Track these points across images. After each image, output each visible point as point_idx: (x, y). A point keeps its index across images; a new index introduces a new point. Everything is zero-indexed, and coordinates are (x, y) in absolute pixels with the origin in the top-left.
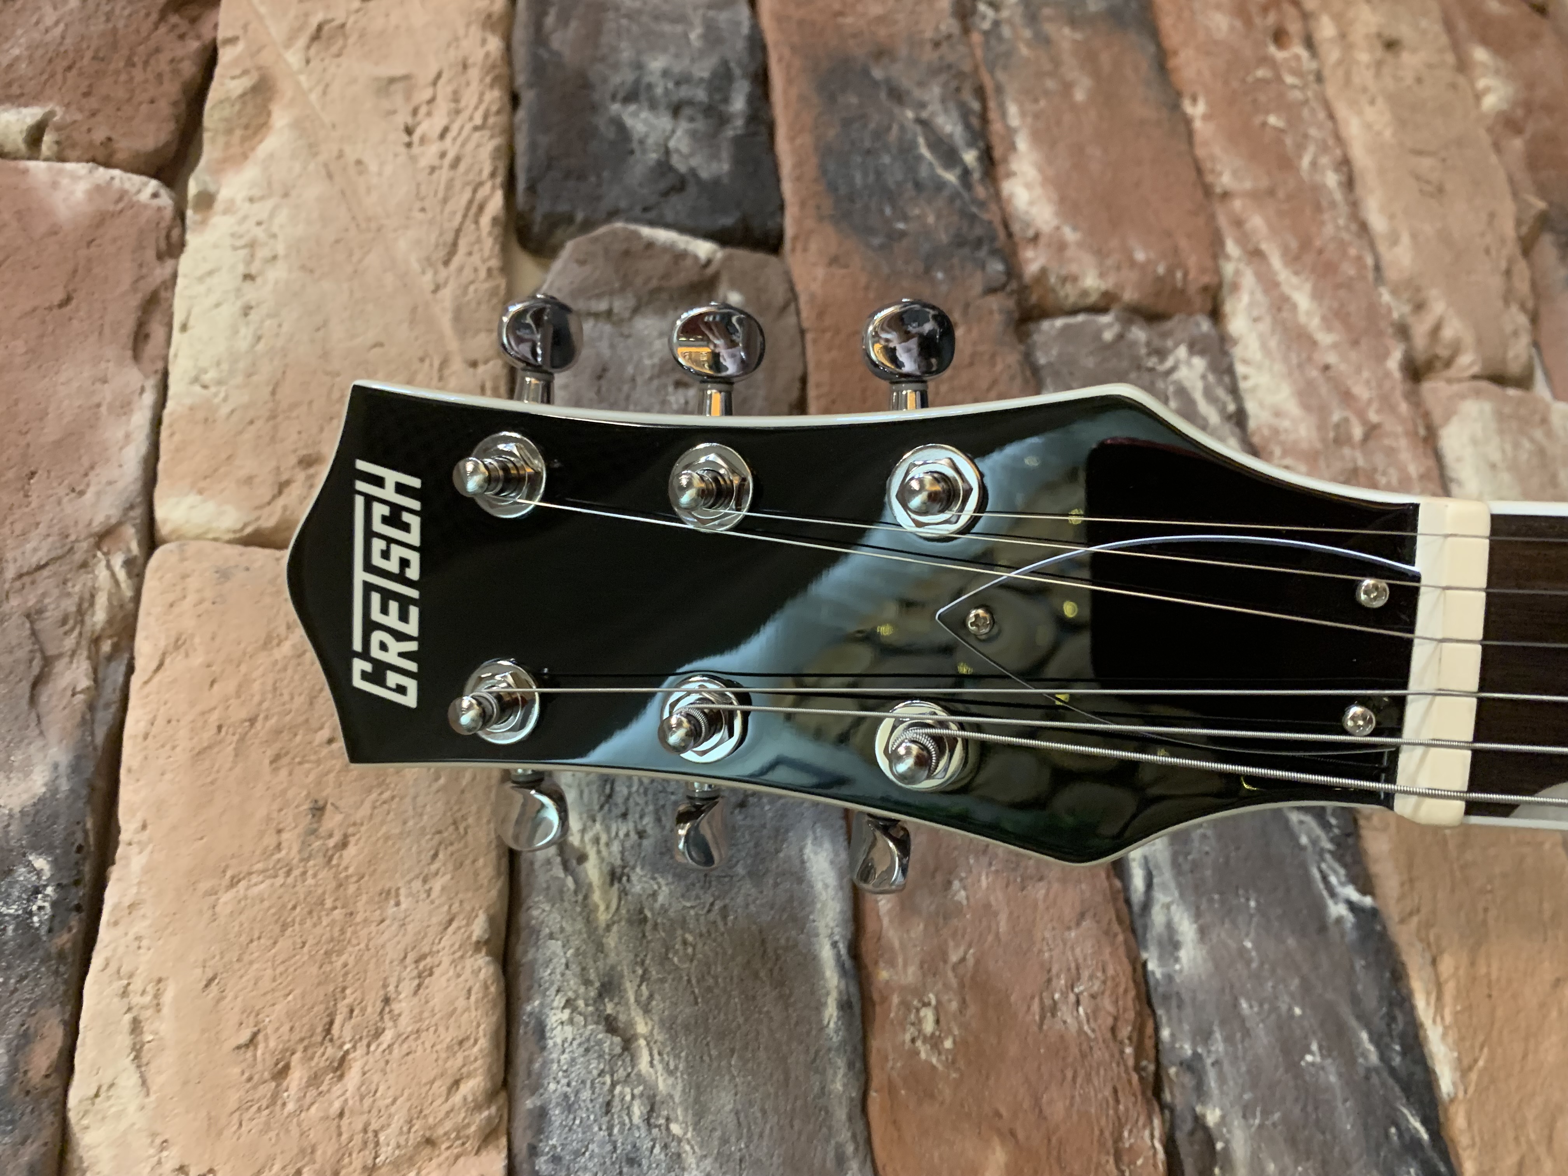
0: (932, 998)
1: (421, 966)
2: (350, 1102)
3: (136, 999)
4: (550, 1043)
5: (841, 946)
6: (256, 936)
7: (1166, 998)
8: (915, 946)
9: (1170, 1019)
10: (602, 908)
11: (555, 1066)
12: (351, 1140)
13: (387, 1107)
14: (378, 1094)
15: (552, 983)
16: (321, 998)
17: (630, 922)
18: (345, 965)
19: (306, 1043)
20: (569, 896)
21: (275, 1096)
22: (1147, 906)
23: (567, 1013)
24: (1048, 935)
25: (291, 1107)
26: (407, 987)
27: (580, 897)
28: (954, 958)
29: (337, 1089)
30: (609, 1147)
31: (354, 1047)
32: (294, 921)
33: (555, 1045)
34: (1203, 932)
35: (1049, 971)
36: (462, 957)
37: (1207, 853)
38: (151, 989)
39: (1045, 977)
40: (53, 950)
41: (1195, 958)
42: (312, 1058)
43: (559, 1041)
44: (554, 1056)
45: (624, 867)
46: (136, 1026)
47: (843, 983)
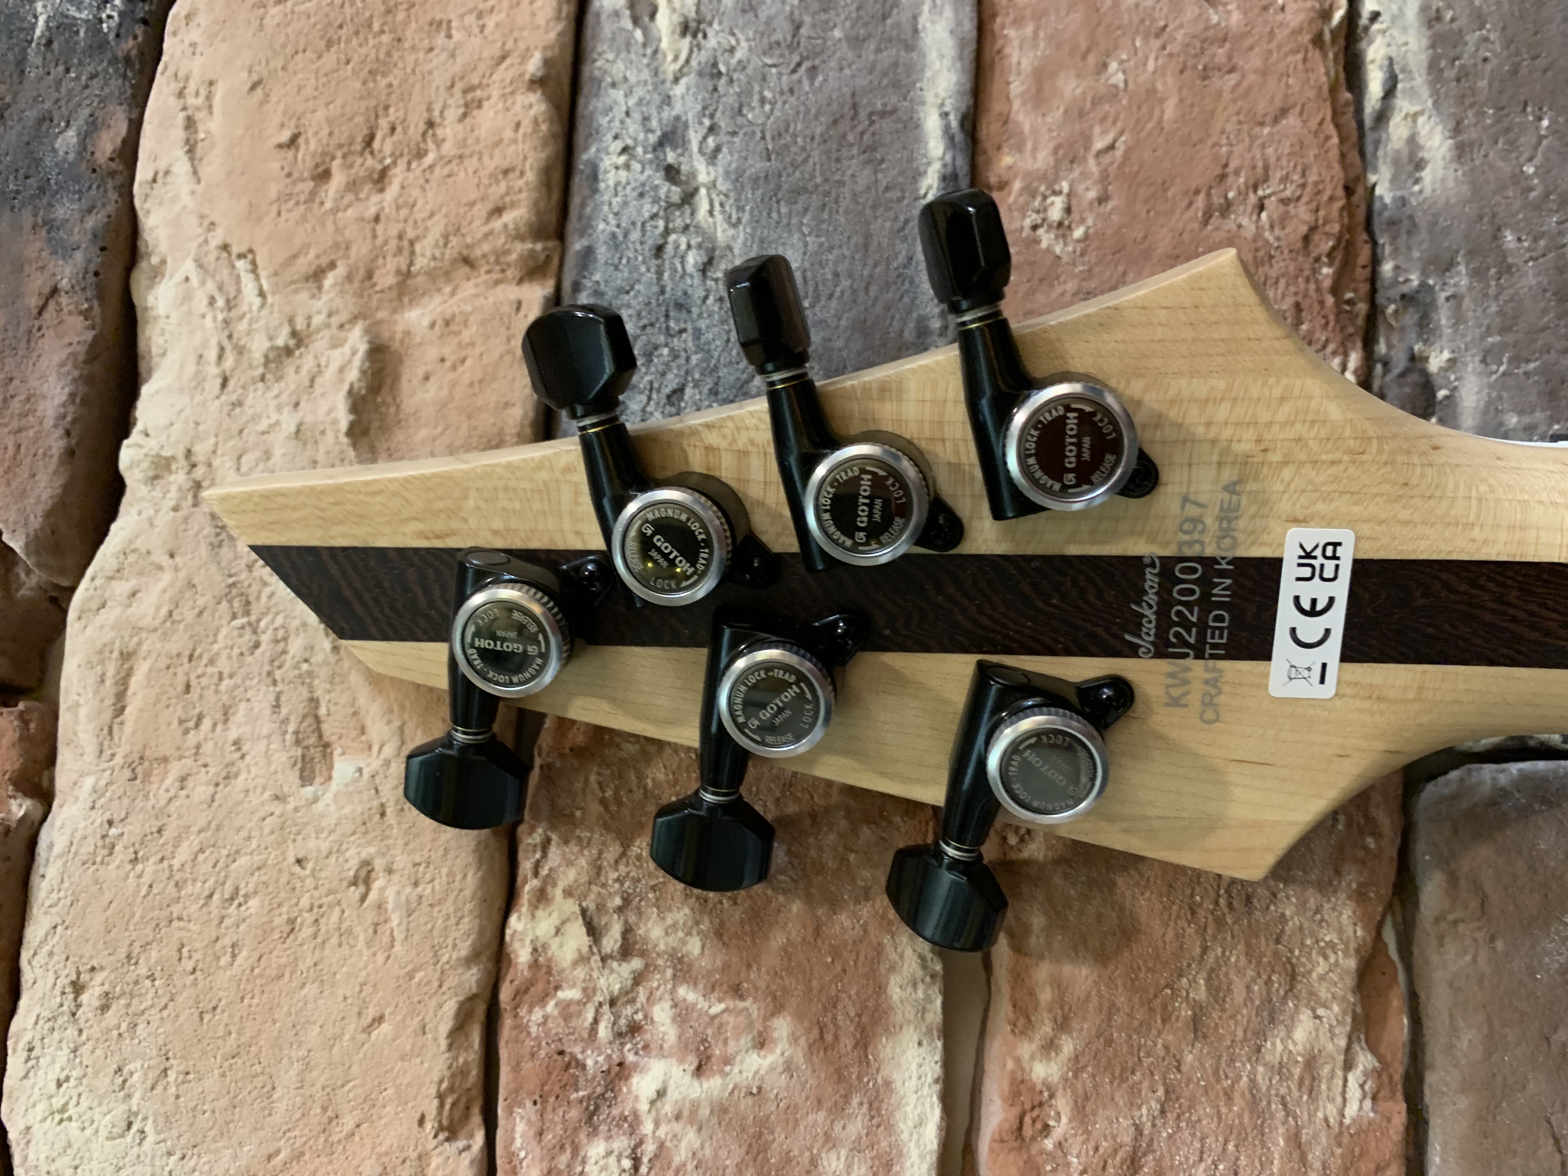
0: (1065, 186)
1: (469, 97)
2: (387, 210)
3: (191, 101)
4: (602, 185)
5: (952, 117)
6: (301, 47)
7: (1392, 223)
8: (1050, 130)
9: (1396, 251)
10: (670, 57)
11: (606, 208)
12: (386, 243)
13: (423, 220)
14: (416, 209)
15: (610, 129)
16: (363, 109)
17: (700, 74)
18: (390, 85)
19: (345, 149)
20: (636, 49)
21: (313, 195)
22: (1382, 116)
23: (623, 159)
24: (1229, 127)
25: (328, 205)
26: (452, 114)
27: (649, 51)
28: (1099, 144)
29: (375, 198)
30: (655, 289)
31: (394, 163)
32: (340, 38)
33: (607, 187)
34: (1461, 151)
35: (1226, 165)
36: (512, 93)
37: (1485, 60)
38: (203, 93)
39: (1218, 171)
40: (120, 54)
41: (1443, 180)
42: (351, 166)
43: (611, 183)
44: (606, 198)
45: (699, 22)
46: (190, 124)
47: (948, 158)
